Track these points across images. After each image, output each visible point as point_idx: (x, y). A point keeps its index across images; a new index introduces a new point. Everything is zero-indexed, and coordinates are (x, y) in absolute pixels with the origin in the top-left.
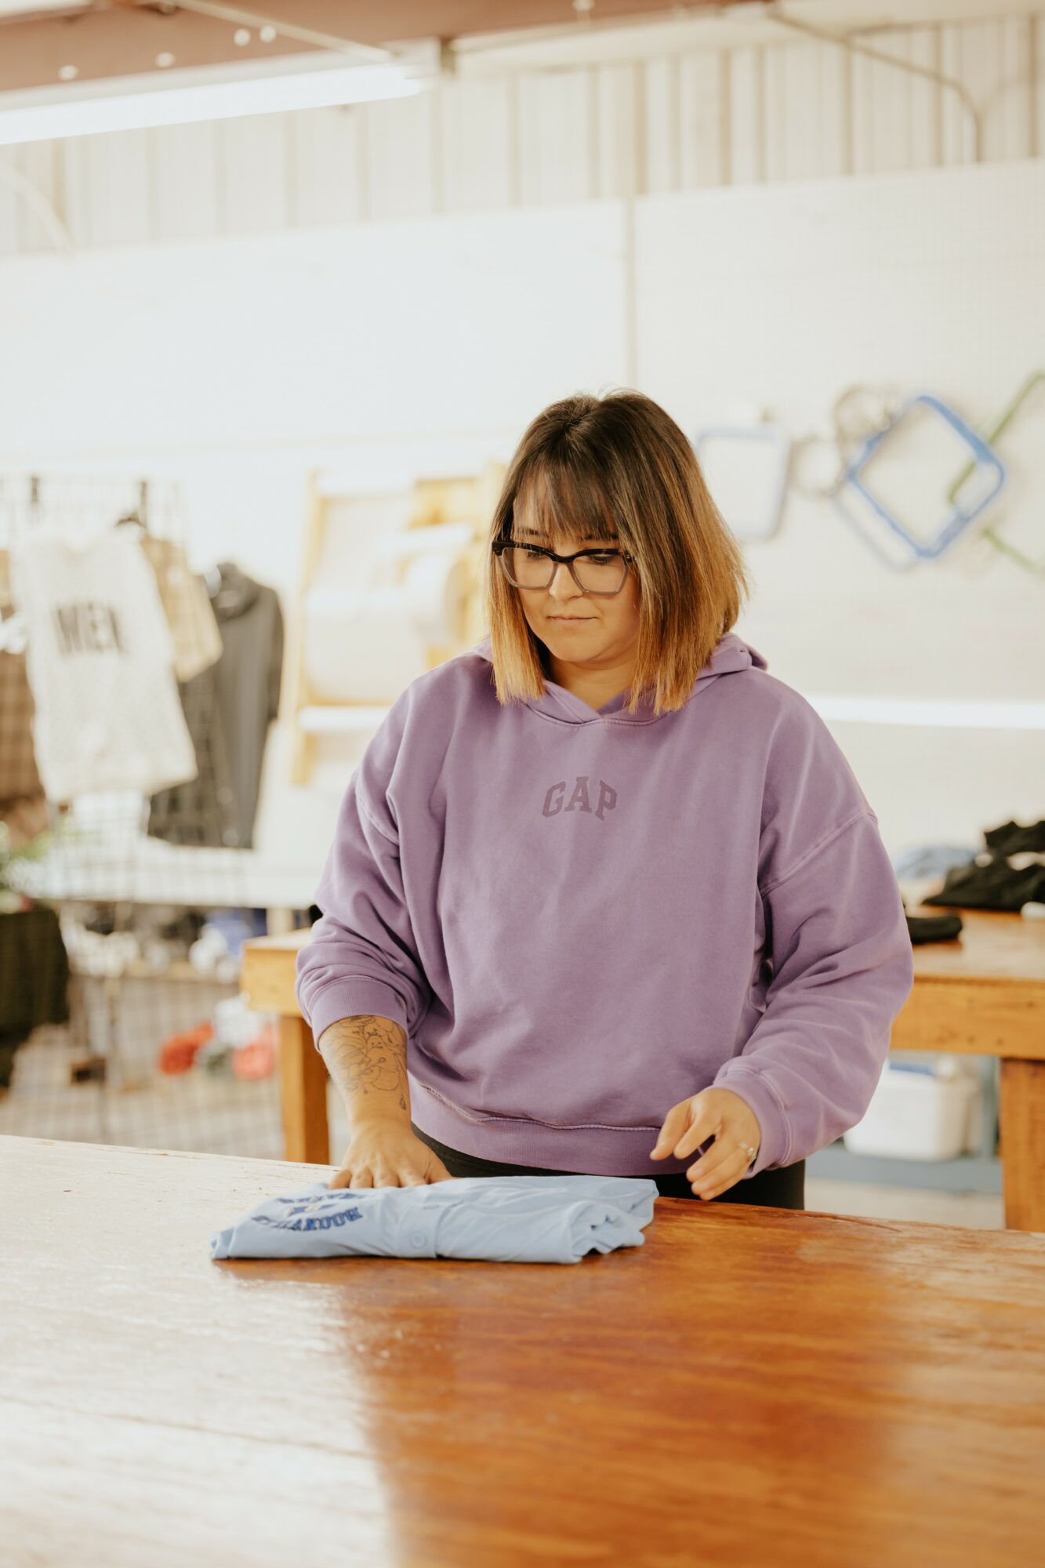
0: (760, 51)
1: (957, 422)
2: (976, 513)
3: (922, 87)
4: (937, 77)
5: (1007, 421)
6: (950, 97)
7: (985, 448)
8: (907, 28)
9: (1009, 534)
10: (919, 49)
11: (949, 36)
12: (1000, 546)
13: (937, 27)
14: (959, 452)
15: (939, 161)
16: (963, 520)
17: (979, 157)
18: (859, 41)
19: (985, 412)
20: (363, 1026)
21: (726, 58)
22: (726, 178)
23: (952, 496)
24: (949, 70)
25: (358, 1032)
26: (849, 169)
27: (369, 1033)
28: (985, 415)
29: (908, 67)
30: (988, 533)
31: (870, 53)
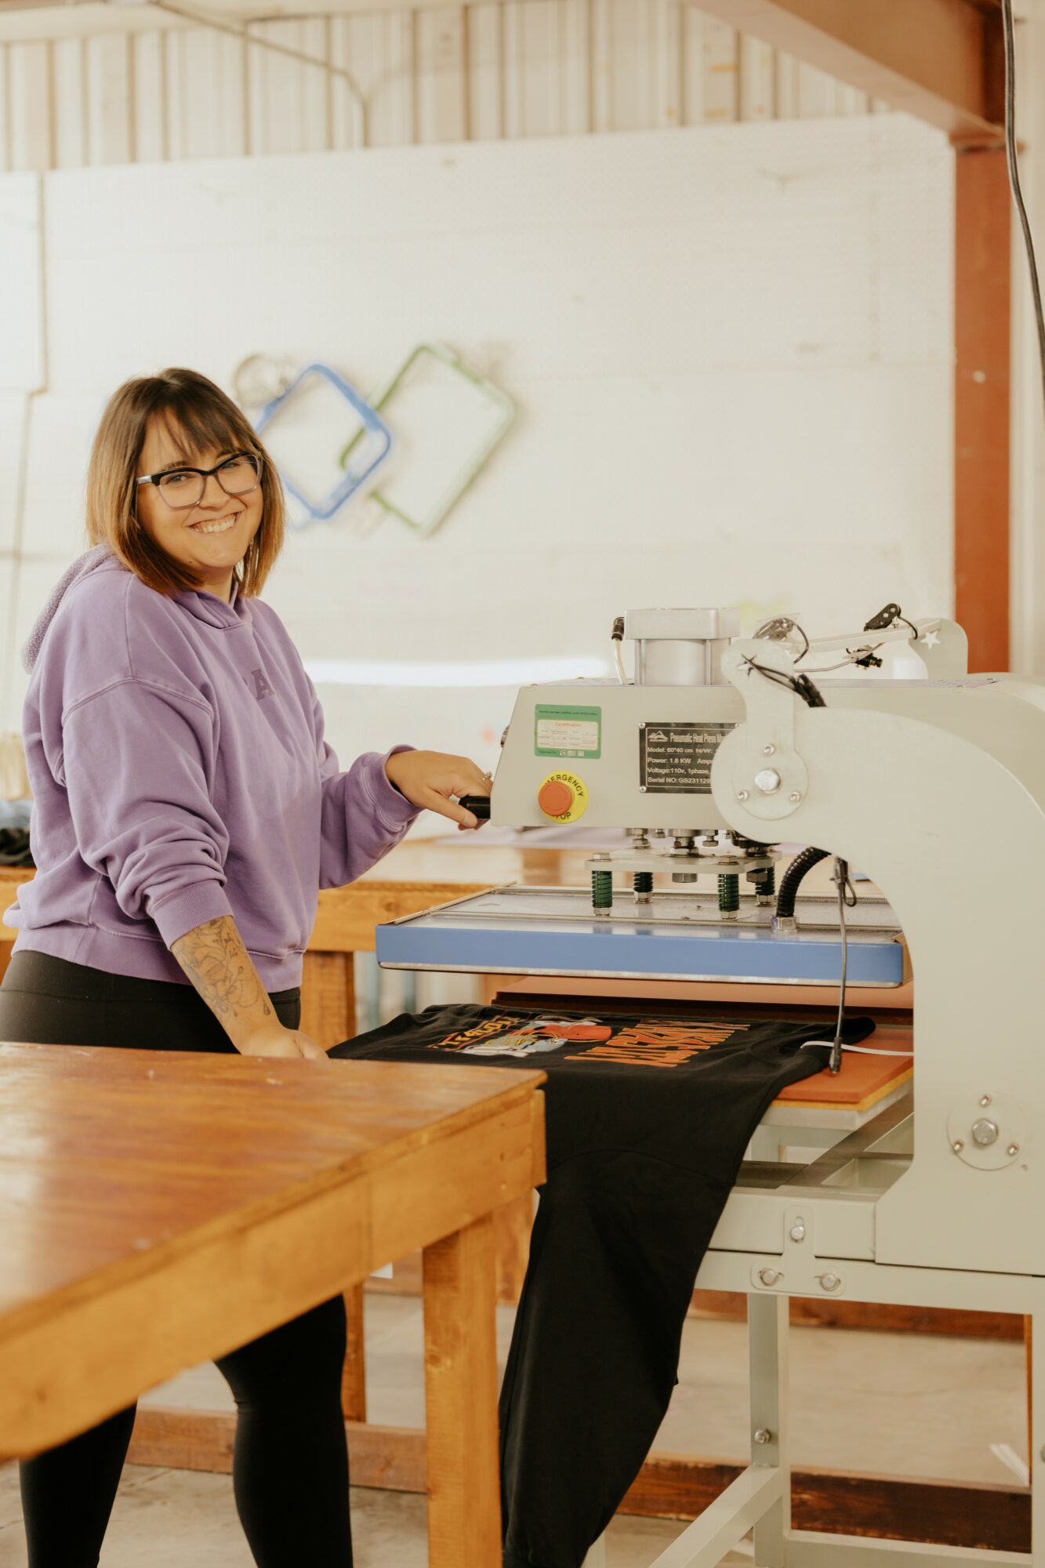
0: (164, 34)
1: (349, 390)
2: (365, 477)
3: (314, 76)
4: (327, 66)
5: (392, 391)
6: (339, 84)
7: (373, 415)
8: (301, 17)
9: (394, 497)
10: (311, 39)
11: (338, 25)
12: (388, 508)
13: (328, 18)
14: (350, 419)
15: (330, 145)
16: (355, 483)
17: (366, 143)
18: (256, 30)
19: (374, 382)
20: (220, 932)
21: (132, 39)
22: (133, 157)
23: (343, 460)
24: (339, 61)
25: (217, 941)
26: (247, 151)
27: (225, 940)
28: (374, 386)
29: (300, 56)
30: (375, 495)
31: (263, 43)
